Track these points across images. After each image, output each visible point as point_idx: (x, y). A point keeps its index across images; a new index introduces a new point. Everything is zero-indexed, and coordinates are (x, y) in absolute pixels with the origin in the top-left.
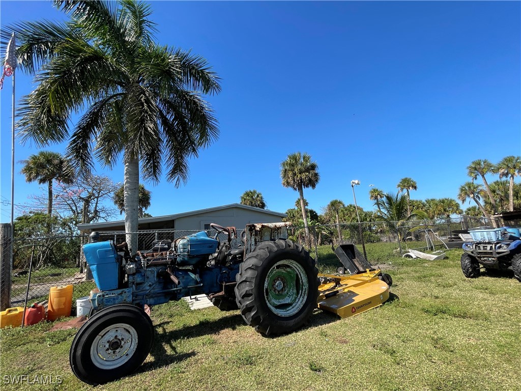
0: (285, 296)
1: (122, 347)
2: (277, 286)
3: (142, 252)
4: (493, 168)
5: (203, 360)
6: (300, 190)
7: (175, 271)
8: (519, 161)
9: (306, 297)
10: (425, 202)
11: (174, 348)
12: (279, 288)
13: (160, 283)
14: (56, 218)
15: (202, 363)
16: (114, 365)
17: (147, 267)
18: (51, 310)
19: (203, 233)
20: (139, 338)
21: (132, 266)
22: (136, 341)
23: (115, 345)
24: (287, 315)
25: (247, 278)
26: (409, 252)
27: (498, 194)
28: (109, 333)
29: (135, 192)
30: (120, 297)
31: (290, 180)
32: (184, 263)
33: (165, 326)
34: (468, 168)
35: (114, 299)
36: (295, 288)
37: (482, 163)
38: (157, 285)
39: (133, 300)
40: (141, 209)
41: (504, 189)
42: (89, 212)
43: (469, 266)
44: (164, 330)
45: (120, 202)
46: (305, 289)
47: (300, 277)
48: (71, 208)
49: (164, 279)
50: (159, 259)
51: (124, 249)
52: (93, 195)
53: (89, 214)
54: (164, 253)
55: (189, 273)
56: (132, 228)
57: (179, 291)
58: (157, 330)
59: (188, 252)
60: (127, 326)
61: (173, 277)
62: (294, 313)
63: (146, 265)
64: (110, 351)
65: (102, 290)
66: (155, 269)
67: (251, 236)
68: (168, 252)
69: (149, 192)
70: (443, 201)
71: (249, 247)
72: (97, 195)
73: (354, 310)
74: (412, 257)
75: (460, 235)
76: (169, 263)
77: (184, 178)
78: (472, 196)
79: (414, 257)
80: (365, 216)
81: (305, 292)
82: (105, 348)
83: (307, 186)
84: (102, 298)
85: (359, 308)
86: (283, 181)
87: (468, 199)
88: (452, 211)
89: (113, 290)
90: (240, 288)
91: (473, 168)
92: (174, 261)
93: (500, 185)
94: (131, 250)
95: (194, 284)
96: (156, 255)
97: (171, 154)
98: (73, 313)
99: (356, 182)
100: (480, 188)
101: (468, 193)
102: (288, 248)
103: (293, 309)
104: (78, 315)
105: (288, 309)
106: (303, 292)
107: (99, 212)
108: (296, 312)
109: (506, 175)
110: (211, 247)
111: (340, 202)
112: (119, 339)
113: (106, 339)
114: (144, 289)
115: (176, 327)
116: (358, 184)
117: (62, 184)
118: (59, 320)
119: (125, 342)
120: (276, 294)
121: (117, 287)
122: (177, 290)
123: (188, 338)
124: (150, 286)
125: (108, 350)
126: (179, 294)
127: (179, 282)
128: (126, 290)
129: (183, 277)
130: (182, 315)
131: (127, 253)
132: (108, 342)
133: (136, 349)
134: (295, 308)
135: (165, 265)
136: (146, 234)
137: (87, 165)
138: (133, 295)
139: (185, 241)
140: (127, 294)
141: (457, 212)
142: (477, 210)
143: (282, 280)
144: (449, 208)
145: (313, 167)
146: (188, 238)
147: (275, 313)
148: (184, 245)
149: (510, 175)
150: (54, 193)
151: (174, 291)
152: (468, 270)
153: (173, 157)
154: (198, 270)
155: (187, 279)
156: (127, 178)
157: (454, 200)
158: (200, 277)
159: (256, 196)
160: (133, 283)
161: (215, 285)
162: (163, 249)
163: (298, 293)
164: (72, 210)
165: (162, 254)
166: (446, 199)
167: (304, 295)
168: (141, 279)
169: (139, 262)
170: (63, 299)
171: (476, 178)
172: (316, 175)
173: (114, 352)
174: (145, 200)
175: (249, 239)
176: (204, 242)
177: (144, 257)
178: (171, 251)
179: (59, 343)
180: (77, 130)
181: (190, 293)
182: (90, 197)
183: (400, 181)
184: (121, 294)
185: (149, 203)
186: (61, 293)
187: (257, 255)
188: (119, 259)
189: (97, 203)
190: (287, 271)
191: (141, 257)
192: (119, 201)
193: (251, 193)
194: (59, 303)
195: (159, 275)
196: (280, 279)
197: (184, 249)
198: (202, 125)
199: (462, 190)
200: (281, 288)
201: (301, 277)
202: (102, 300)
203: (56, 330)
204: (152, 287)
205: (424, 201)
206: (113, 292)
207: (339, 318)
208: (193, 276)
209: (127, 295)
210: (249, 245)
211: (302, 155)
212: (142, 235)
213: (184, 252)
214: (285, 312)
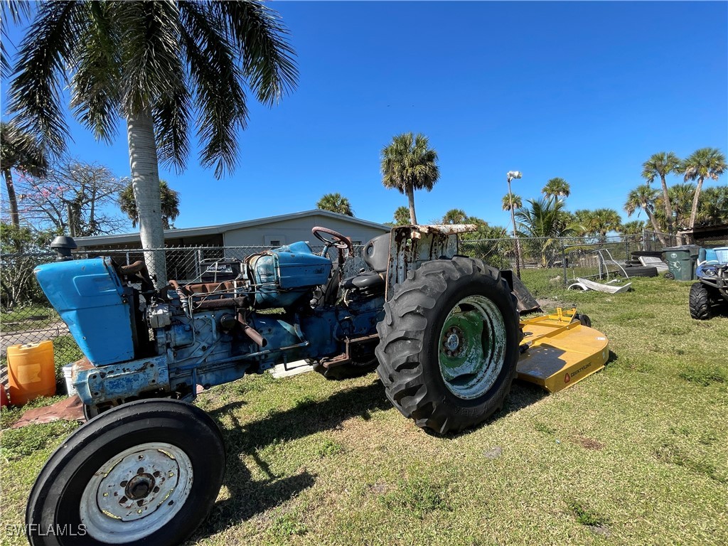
0: (464, 360)
1: (157, 489)
2: (450, 344)
3: (182, 282)
4: (678, 166)
5: (334, 495)
6: (410, 192)
7: (253, 319)
8: (715, 155)
9: (501, 362)
10: (575, 215)
11: (264, 466)
12: (453, 348)
13: (223, 342)
14: (28, 231)
15: (332, 503)
16: (143, 529)
17: (195, 312)
18: (16, 386)
19: (301, 245)
20: (194, 468)
21: (160, 312)
22: (187, 474)
23: (140, 488)
24: (474, 396)
25: (407, 333)
26: (577, 282)
27: (675, 204)
28: (122, 464)
29: (152, 179)
30: (141, 375)
31: (396, 177)
32: (267, 303)
33: (235, 413)
34: (644, 165)
35: (129, 381)
36: (481, 346)
37: (665, 158)
38: (219, 348)
39: (171, 379)
40: (165, 220)
41: (685, 196)
42: (82, 224)
43: (704, 302)
44: (234, 419)
45: (130, 207)
46: (500, 347)
47: (489, 325)
48: (51, 217)
49: (232, 336)
50: (218, 296)
51: (139, 275)
52: (85, 196)
53: (82, 226)
54: (226, 283)
55: (279, 321)
56: (154, 242)
57: (263, 357)
58: (221, 420)
59: (277, 282)
60: (164, 447)
61: (250, 331)
62: (483, 391)
63: (191, 309)
64: (130, 502)
65: (99, 363)
66: (210, 316)
67: (398, 252)
68: (235, 283)
69: (175, 193)
70: (600, 214)
71: (395, 273)
72: (91, 197)
73: (567, 378)
74: (582, 289)
75: (641, 258)
76: (240, 303)
77: (230, 162)
78: (644, 205)
79: (585, 289)
80: (491, 233)
81: (499, 352)
82: (118, 499)
83: (420, 187)
84: (99, 379)
85: (574, 374)
86: (385, 178)
87: (637, 210)
88: (610, 228)
89: (124, 362)
90: (390, 351)
91: (652, 165)
92: (250, 299)
93: (681, 191)
94: (155, 278)
95: (290, 342)
96: (212, 288)
97: (208, 118)
98: (60, 389)
99: (516, 174)
100: (657, 194)
101: (640, 201)
102: (478, 274)
103: (479, 384)
104: (69, 393)
105: (470, 384)
106: (496, 353)
107: (98, 223)
108: (487, 388)
109: (693, 176)
110: (319, 272)
111: (461, 213)
112: (149, 475)
113: (116, 477)
114: (192, 356)
115: (255, 414)
116: (519, 177)
117: (27, 176)
118: (32, 403)
119: (164, 479)
120: (448, 358)
121: (132, 355)
122: (260, 356)
123: (286, 441)
124: (204, 349)
125: (124, 500)
126: (264, 362)
127: (265, 342)
128: (153, 360)
129: (270, 330)
130: (261, 390)
131: (147, 284)
132: (123, 484)
133: (191, 491)
134: (483, 382)
135: (232, 307)
136: (181, 252)
137: (56, 130)
138: (169, 370)
139: (269, 260)
140: (156, 368)
141: (617, 228)
142: (638, 227)
143: (458, 332)
144: (607, 223)
145: (431, 157)
146: (275, 253)
147: (455, 394)
148: (267, 267)
149: (699, 177)
150: (18, 193)
151: (254, 357)
152: (701, 308)
153: (211, 121)
154: (297, 316)
155: (276, 333)
156: (132, 154)
157: (615, 212)
158: (303, 329)
159: (339, 202)
160: (168, 345)
161: (328, 342)
162: (222, 277)
163: (485, 355)
164: (54, 220)
165: (223, 287)
166: (604, 211)
167: (498, 359)
168: (184, 336)
169: (176, 303)
170: (37, 367)
171: (652, 181)
172: (434, 169)
173: (140, 504)
174: (169, 205)
175: (395, 256)
176: (304, 263)
177: (186, 293)
178: (239, 279)
179: (29, 454)
180: (22, 57)
181: (285, 360)
182: (80, 200)
183: (547, 183)
184: (143, 369)
185: (177, 211)
186: (30, 358)
187: (425, 288)
188: (131, 299)
189: (93, 210)
190: (468, 317)
191: (179, 293)
192: (129, 205)
193: (333, 197)
194: (29, 374)
195: (221, 328)
196: (455, 331)
197: (269, 275)
198: (266, 59)
199: (632, 197)
200: (455, 347)
201: (492, 327)
202: (102, 383)
203: (26, 424)
204: (208, 352)
205: (573, 213)
206: (126, 366)
207: (547, 393)
208: (288, 327)
209: (157, 372)
210: (394, 267)
211: (415, 137)
212: (173, 254)
213: (268, 281)
214: (468, 391)
